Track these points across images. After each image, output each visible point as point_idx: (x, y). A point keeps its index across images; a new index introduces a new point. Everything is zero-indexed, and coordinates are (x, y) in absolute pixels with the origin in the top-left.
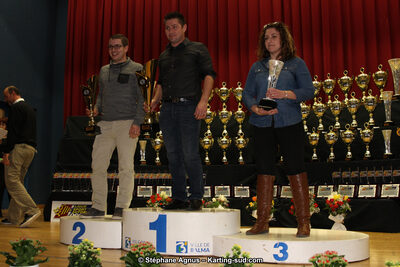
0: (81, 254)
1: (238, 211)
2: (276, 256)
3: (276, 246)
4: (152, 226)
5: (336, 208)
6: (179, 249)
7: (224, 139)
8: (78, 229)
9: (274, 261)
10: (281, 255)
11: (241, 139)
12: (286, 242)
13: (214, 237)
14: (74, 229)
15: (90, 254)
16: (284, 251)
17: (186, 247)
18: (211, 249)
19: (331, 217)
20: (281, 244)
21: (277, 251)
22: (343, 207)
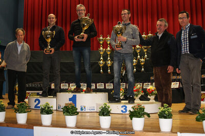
0: (45, 108)
1: (107, 93)
2: (122, 111)
3: (122, 107)
4: (70, 100)
5: (151, 93)
6: (82, 109)
7: (101, 62)
8: (37, 102)
9: (122, 113)
10: (124, 111)
11: (109, 62)
12: (126, 105)
13: (97, 104)
14: (35, 102)
15: (49, 108)
16: (125, 109)
17: (85, 108)
18: (95, 109)
19: (149, 97)
20: (124, 106)
21: (123, 109)
22: (154, 92)
